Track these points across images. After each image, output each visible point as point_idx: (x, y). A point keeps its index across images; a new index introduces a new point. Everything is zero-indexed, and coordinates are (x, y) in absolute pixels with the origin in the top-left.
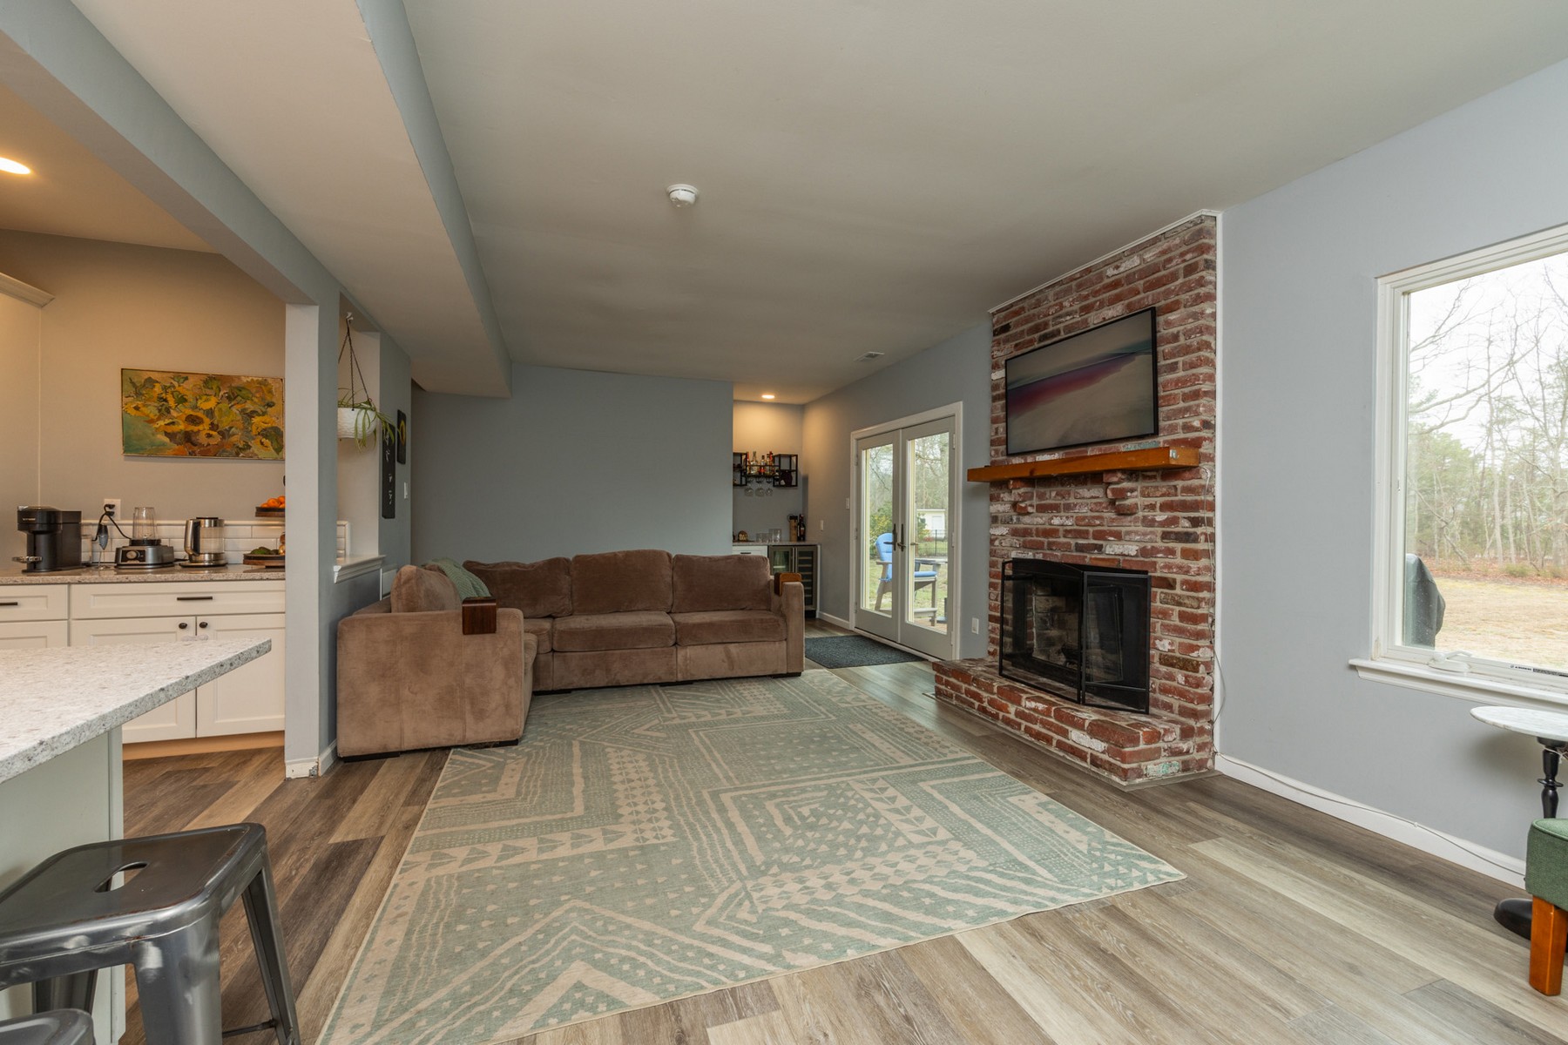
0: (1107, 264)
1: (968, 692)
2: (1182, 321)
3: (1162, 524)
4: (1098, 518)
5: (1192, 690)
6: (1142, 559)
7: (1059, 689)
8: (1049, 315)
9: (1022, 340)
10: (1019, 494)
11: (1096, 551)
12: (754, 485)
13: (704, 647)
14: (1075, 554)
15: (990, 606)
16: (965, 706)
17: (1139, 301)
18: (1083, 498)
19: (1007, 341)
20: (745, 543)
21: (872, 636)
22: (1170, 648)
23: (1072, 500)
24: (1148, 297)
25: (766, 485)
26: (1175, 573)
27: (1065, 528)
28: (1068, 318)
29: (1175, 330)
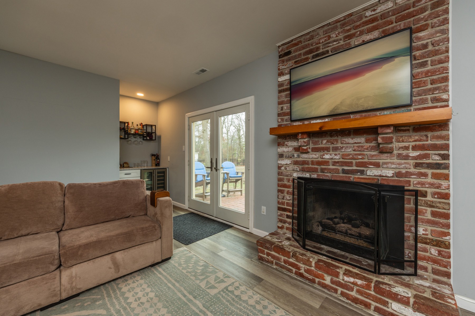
0: (366, 9)
1: (285, 262)
2: (432, 36)
3: (414, 158)
4: (360, 155)
5: (444, 260)
6: (397, 179)
7: (343, 256)
8: (320, 43)
9: (299, 59)
10: (304, 142)
11: (359, 174)
12: (132, 139)
13: (91, 263)
14: (341, 175)
15: (278, 202)
16: (284, 270)
17: (393, 28)
18: (349, 143)
19: (289, 60)
20: (127, 169)
21: (199, 213)
22: (424, 232)
23: (339, 145)
24: (400, 25)
25: (139, 139)
26: (427, 188)
27: (333, 160)
28: (335, 43)
29: (424, 42)
